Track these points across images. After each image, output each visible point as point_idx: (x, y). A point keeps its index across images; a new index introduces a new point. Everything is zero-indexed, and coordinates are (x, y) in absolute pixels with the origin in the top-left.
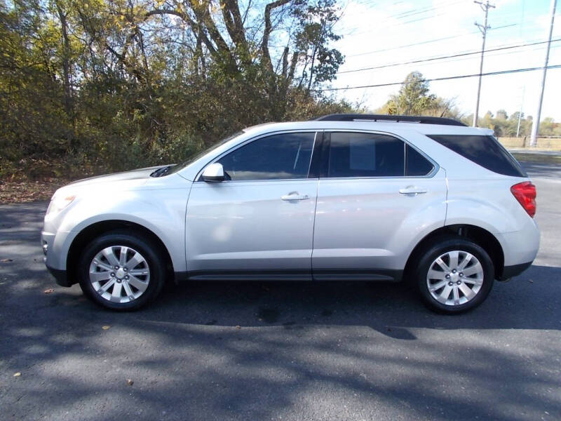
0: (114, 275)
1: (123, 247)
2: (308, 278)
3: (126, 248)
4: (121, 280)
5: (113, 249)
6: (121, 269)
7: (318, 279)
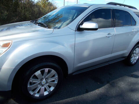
0: (40, 84)
1: (46, 69)
2: (107, 64)
3: (48, 69)
4: (44, 85)
5: (41, 71)
6: (44, 80)
7: (110, 63)
